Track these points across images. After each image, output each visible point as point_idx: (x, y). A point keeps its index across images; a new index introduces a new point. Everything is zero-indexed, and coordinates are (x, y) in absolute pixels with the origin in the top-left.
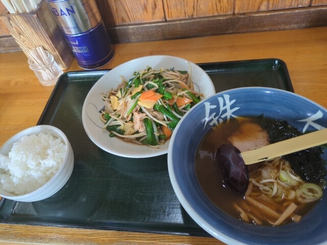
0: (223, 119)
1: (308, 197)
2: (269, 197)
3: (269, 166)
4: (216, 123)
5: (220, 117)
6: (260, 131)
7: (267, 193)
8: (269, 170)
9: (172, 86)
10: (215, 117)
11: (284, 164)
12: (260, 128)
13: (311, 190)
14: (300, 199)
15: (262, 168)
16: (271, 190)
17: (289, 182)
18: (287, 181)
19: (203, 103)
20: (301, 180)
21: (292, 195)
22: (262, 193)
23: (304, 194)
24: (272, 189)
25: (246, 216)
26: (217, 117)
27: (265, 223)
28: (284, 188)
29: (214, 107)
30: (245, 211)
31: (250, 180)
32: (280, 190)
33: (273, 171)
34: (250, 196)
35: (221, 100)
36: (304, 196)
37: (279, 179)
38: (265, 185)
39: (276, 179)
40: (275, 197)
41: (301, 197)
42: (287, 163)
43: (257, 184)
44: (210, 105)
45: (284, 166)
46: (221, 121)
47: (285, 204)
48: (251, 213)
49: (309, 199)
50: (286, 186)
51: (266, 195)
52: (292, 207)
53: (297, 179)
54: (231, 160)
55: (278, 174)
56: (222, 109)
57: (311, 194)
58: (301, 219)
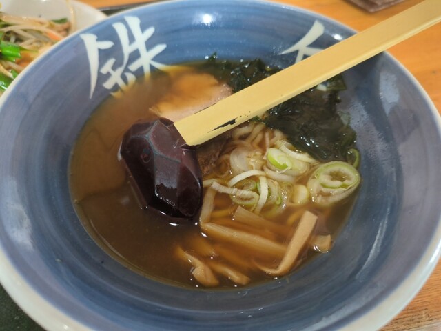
0: (134, 73)
1: (333, 192)
2: (253, 211)
3: (243, 146)
4: (121, 83)
5: (127, 70)
6: (215, 85)
7: (248, 203)
8: (244, 154)
9: (28, 39)
10: (114, 68)
11: (272, 137)
12: (213, 80)
13: (336, 176)
14: (319, 200)
15: (229, 153)
16: (255, 194)
17: (289, 168)
18: (285, 166)
19: (78, 36)
20: (311, 160)
21: (302, 194)
22: (236, 205)
23: (323, 186)
24: (257, 191)
25: (208, 272)
26: (120, 70)
27: (257, 277)
28: (280, 183)
29: (107, 45)
30: (204, 259)
31: (206, 183)
32: (275, 189)
33: (252, 154)
34: (212, 220)
35: (120, 29)
36: (325, 190)
37: (269, 168)
38: (240, 186)
39: (262, 169)
40: (267, 208)
41: (321, 193)
42: (278, 134)
43: (223, 190)
44: (98, 40)
45: (273, 140)
46: (131, 78)
47: (292, 219)
48: (220, 259)
49: (336, 194)
50: (285, 178)
51: (247, 208)
52: (308, 221)
53: (304, 158)
54: (152, 142)
55: (265, 158)
56: (127, 49)
57: (338, 183)
58: (331, 242)
